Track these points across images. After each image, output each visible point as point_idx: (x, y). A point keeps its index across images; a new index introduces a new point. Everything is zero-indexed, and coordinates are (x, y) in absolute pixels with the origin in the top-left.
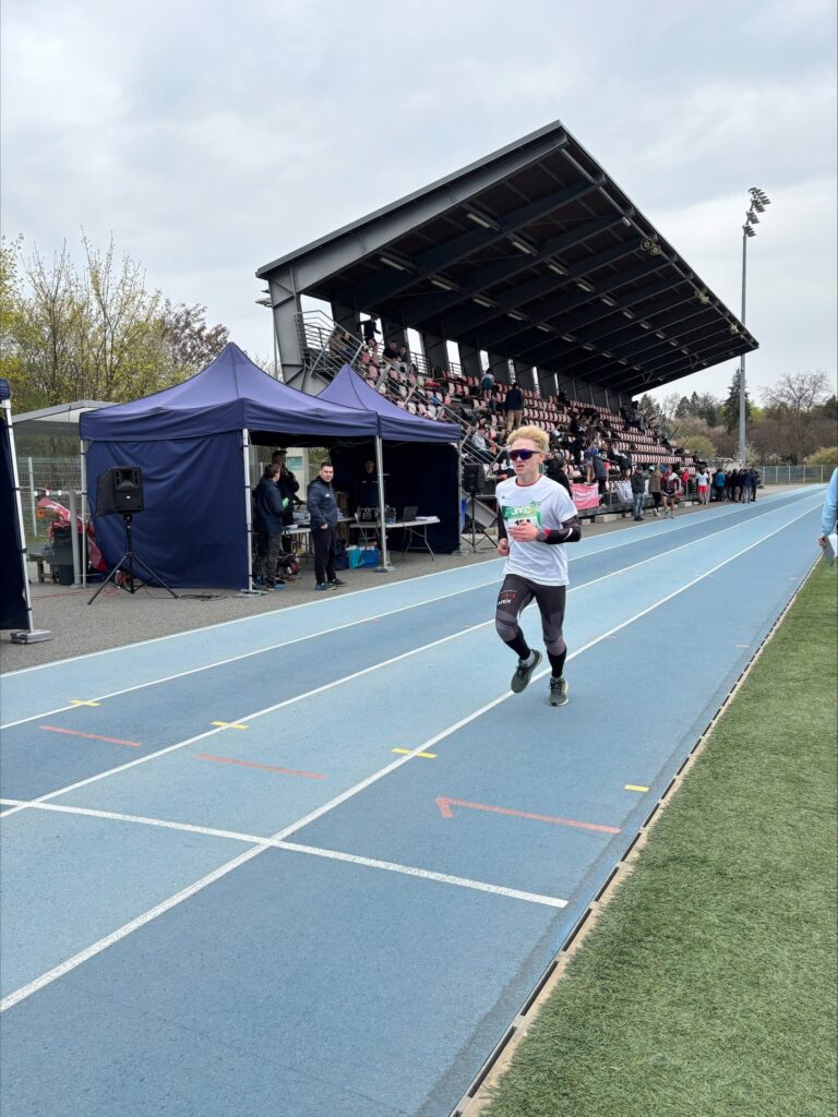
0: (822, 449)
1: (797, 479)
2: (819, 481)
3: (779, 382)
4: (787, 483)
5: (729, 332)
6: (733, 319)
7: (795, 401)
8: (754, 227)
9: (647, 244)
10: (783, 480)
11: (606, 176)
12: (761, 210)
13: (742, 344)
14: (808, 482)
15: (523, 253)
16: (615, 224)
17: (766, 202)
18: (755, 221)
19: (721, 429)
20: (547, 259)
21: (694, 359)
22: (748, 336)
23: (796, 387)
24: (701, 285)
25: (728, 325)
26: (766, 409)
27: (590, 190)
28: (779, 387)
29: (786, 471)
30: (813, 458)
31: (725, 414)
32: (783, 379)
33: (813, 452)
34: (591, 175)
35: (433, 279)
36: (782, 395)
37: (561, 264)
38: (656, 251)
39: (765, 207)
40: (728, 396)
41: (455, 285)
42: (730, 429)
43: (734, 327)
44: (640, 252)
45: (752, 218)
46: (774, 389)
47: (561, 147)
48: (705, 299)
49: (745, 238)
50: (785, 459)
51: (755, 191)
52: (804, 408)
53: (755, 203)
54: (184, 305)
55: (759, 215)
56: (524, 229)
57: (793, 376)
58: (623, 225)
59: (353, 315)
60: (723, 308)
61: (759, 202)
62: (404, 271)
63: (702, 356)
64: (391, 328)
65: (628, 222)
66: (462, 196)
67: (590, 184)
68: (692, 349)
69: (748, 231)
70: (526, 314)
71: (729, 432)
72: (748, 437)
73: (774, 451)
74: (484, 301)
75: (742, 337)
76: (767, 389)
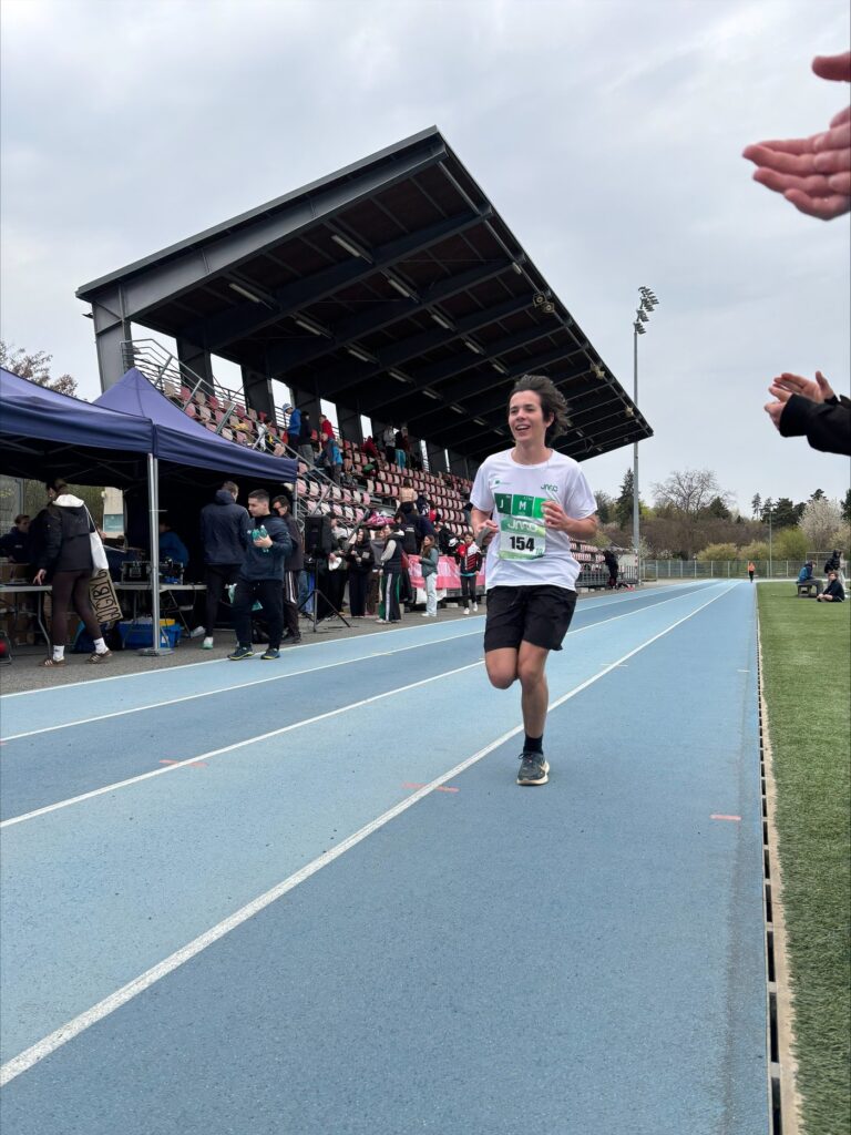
0: (711, 545)
1: (688, 575)
2: (709, 577)
3: (669, 479)
4: (679, 577)
5: (624, 415)
6: (627, 399)
7: (684, 498)
8: (644, 324)
9: (540, 300)
10: (675, 575)
11: (493, 209)
12: (650, 309)
13: (637, 430)
14: (698, 577)
15: (401, 295)
16: (504, 270)
17: (655, 302)
18: (645, 319)
19: (613, 525)
20: (429, 307)
21: (589, 443)
22: (643, 421)
23: (685, 484)
24: (597, 359)
25: (623, 407)
26: (655, 509)
27: (474, 222)
28: (670, 485)
29: (678, 566)
30: (702, 553)
31: (617, 511)
32: (673, 477)
33: (703, 549)
34: (477, 205)
35: (298, 319)
36: (672, 492)
37: (447, 316)
38: (549, 308)
39: (654, 306)
40: (620, 495)
41: (326, 330)
42: (622, 525)
43: (630, 409)
44: (532, 309)
45: (641, 316)
46: (664, 485)
47: (438, 158)
48: (601, 374)
49: (636, 334)
50: (676, 555)
51: (644, 290)
52: (692, 508)
53: (645, 302)
54: (22, 351)
55: (648, 314)
56: (400, 265)
57: (682, 474)
58: (513, 272)
59: (202, 354)
60: (619, 388)
61: (648, 302)
62: (260, 304)
63: (598, 440)
64: (253, 377)
65: (519, 270)
66: (323, 211)
67: (475, 215)
68: (587, 431)
69: (639, 329)
70: (411, 376)
71: (622, 528)
72: (641, 533)
73: (665, 548)
74: (362, 355)
75: (637, 421)
76: (658, 485)
